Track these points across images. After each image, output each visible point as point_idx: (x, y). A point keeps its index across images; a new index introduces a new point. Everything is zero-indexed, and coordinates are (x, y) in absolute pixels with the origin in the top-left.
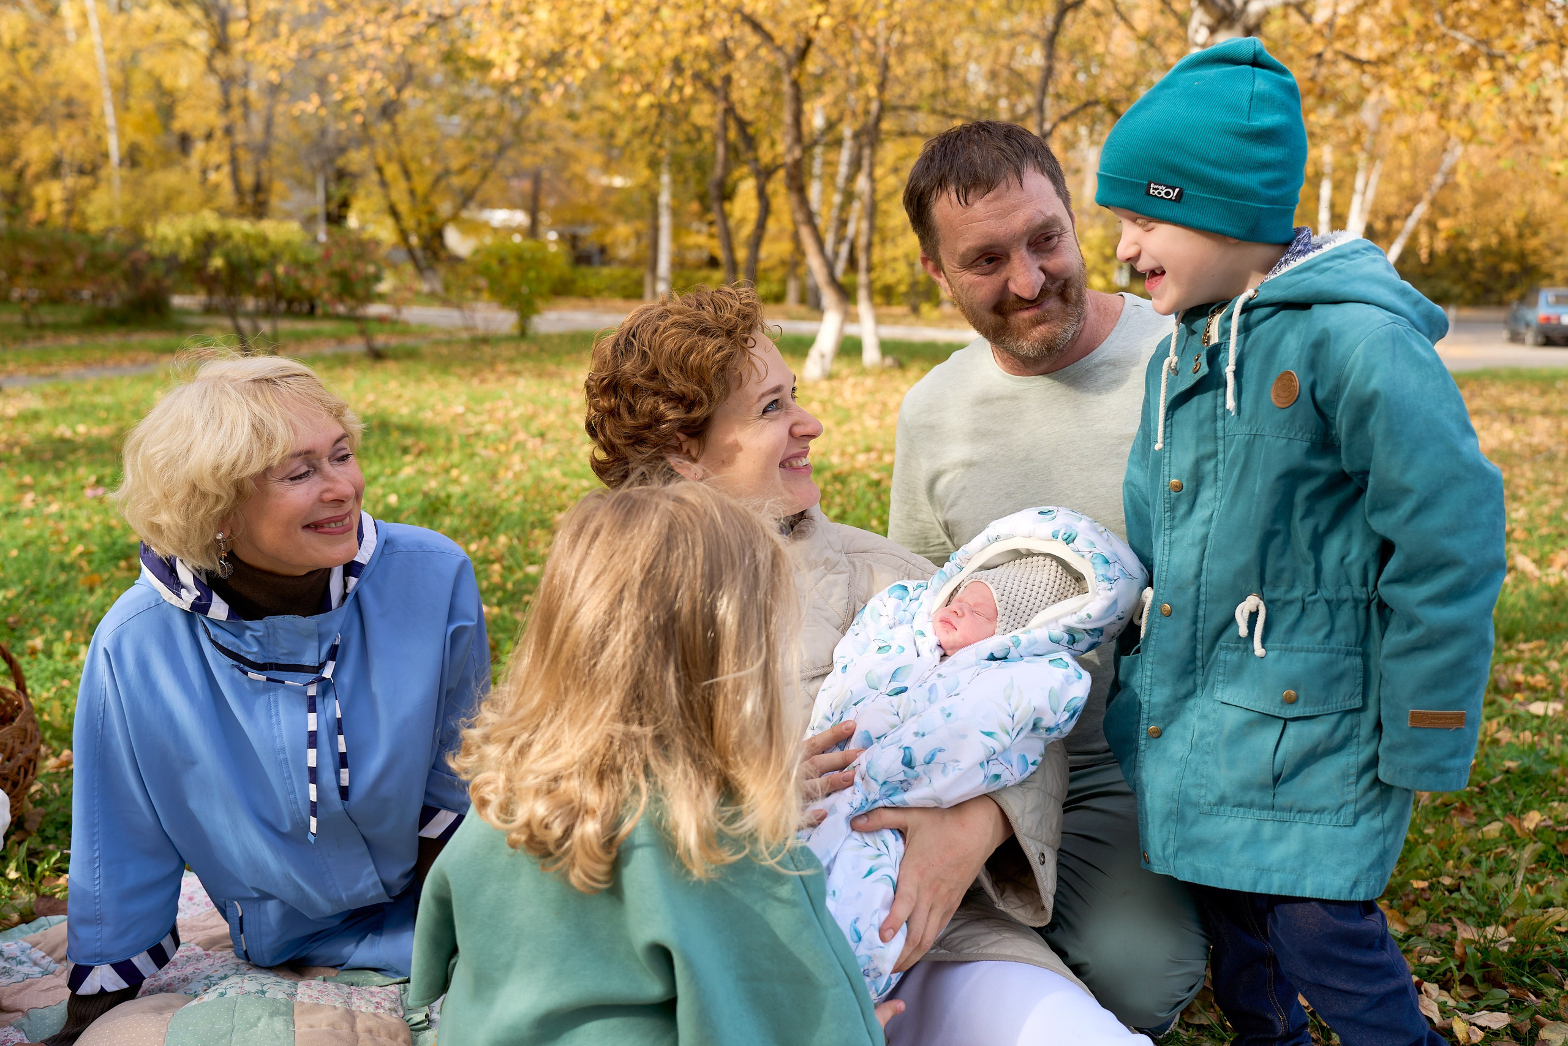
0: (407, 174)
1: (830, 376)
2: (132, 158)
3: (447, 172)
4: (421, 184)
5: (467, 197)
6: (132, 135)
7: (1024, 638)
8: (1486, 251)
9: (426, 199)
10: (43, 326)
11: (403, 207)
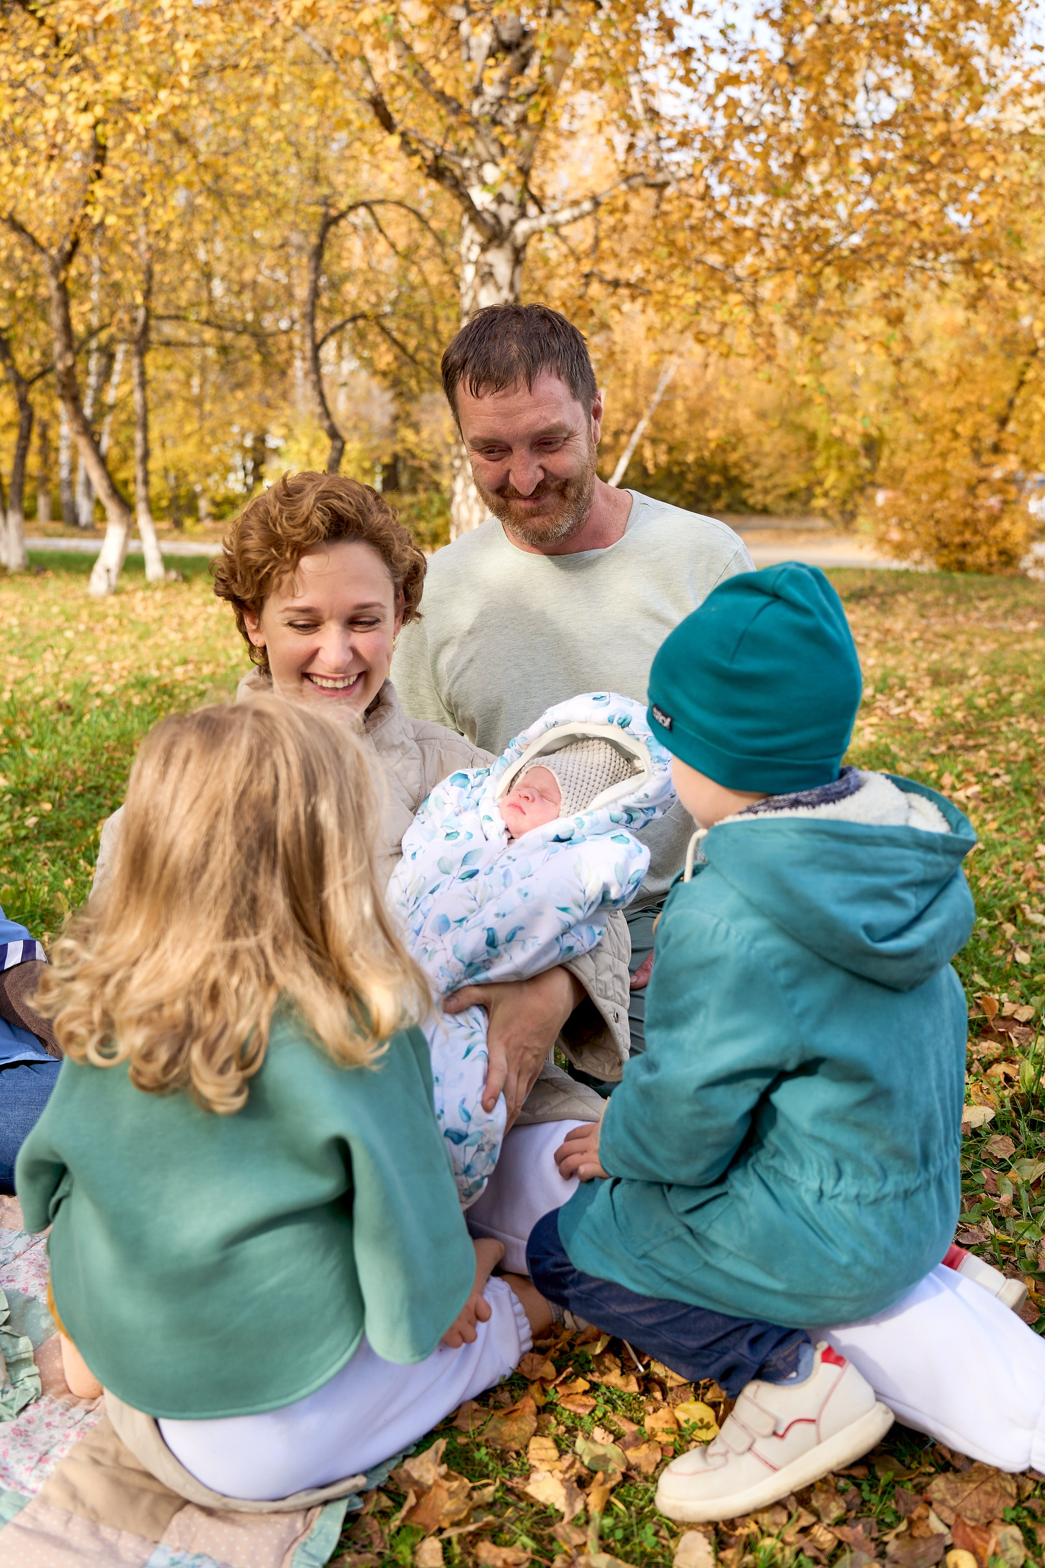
1: (117, 592)
7: (587, 820)
8: (700, 463)
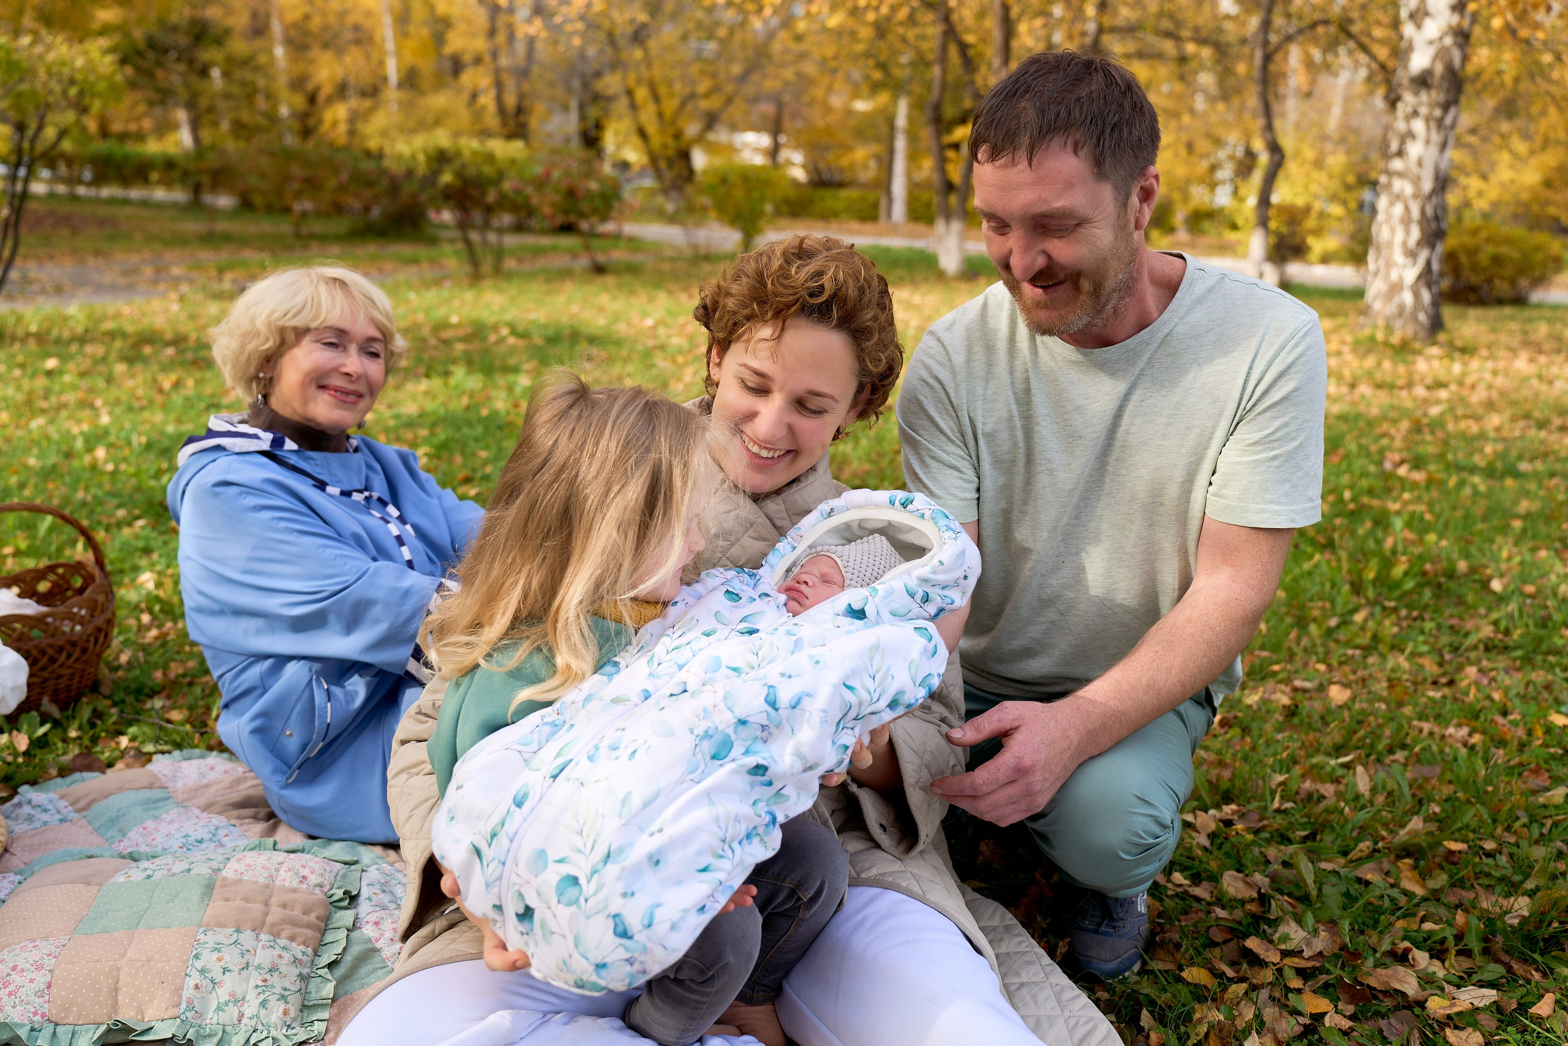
0: (656, 98)
2: (410, 80)
3: (692, 96)
4: (670, 106)
5: (711, 121)
6: (409, 59)
9: (673, 121)
10: (311, 237)
11: (652, 129)
